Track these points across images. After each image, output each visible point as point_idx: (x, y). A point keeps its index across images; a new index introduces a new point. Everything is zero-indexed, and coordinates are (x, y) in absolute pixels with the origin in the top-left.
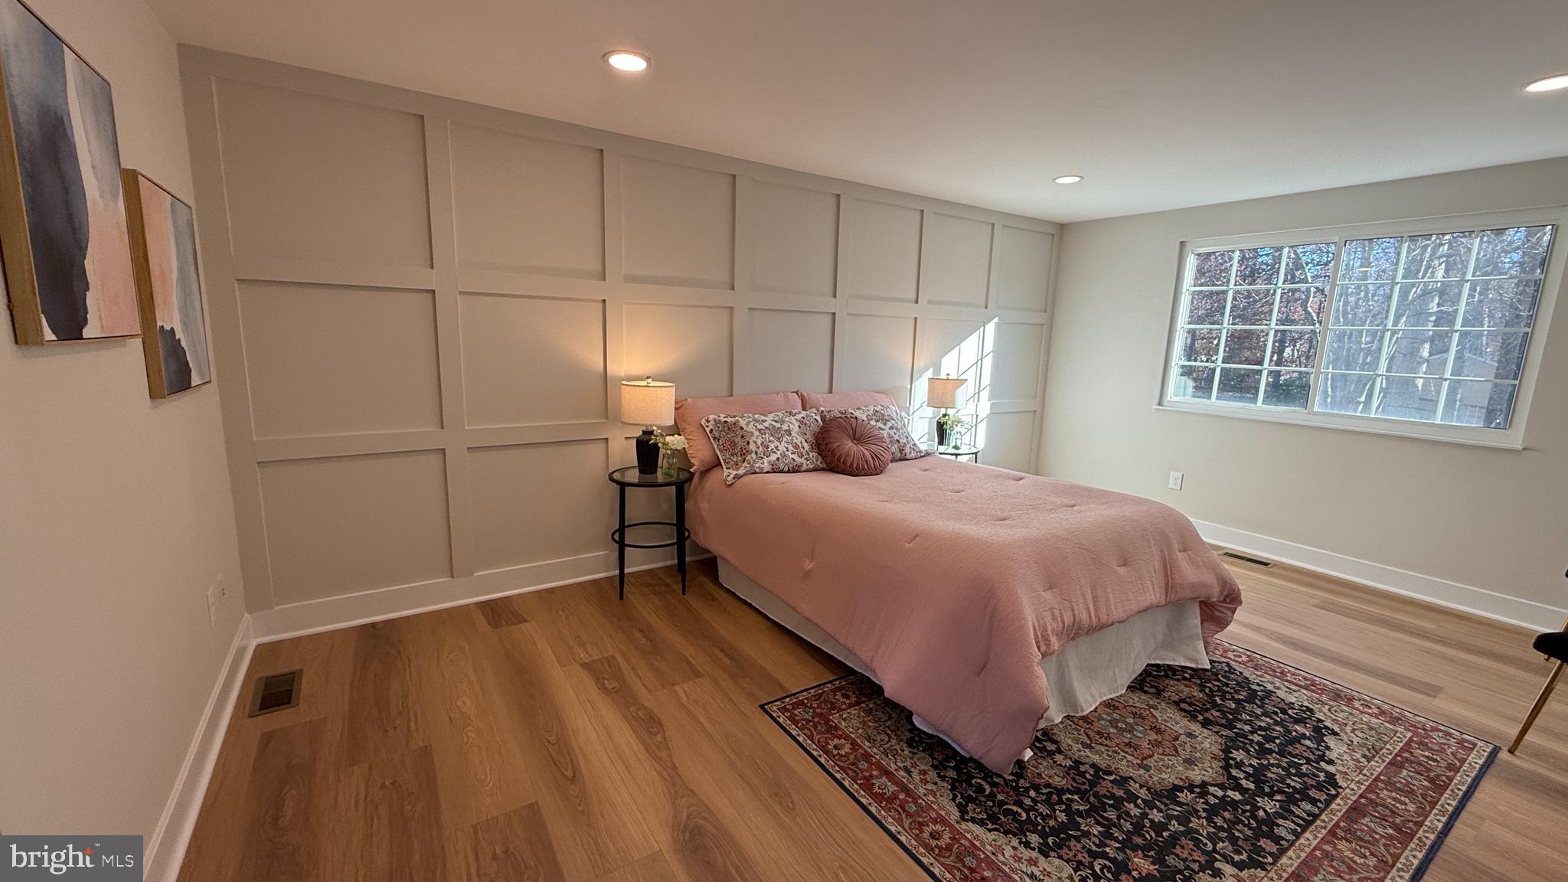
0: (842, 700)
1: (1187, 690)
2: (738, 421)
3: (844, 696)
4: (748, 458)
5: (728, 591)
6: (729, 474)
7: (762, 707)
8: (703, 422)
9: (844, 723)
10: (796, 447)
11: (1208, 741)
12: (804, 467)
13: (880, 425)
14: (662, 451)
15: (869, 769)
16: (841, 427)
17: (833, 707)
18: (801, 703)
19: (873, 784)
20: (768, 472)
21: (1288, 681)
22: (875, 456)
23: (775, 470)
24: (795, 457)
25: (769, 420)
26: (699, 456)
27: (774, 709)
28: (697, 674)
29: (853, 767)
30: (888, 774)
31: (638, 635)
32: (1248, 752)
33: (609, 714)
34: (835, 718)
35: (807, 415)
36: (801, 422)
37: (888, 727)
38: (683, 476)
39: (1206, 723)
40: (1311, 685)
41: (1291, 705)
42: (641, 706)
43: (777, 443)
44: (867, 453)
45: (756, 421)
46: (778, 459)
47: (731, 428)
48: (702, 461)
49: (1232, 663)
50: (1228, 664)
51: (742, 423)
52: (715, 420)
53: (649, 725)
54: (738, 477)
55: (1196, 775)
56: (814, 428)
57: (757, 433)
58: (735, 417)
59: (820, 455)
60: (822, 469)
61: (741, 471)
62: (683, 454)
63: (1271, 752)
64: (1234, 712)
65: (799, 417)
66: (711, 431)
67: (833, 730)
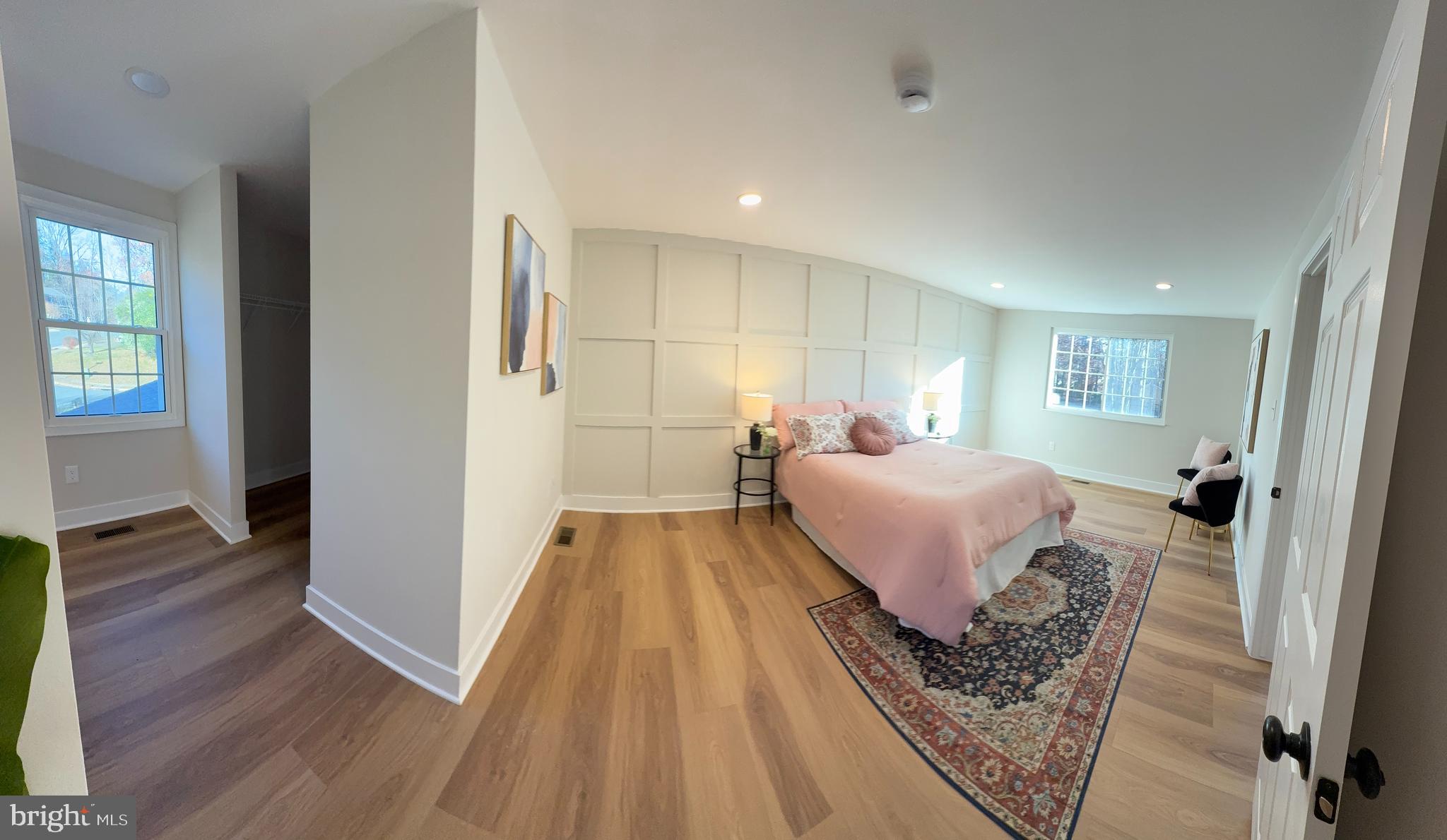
0: (857, 607)
1: (1052, 560)
2: (806, 420)
3: (859, 604)
4: (811, 443)
5: (796, 525)
6: (799, 452)
7: (808, 609)
8: (787, 420)
9: (856, 625)
10: (838, 437)
11: (1061, 586)
12: (842, 450)
13: (891, 422)
14: (763, 437)
15: (869, 658)
16: (866, 424)
17: (851, 613)
18: (831, 610)
19: (870, 670)
20: (821, 453)
21: (1095, 543)
22: (886, 442)
23: (825, 452)
24: (837, 443)
25: (823, 419)
26: (784, 441)
27: (815, 611)
28: (773, 581)
29: (858, 658)
30: (880, 660)
31: (742, 550)
32: (1077, 587)
33: (719, 600)
34: (851, 621)
35: (847, 416)
36: (843, 421)
37: (884, 625)
38: (775, 452)
39: (1060, 577)
40: (1103, 542)
41: (1095, 555)
42: (737, 599)
43: (827, 435)
44: (881, 440)
45: (816, 419)
46: (827, 445)
47: (802, 423)
48: (786, 443)
49: (1074, 540)
50: (1072, 541)
51: (808, 421)
52: (794, 419)
53: (740, 611)
54: (805, 455)
55: (1055, 610)
56: (850, 424)
57: (816, 428)
58: (804, 417)
59: (852, 441)
60: (854, 451)
61: (806, 452)
62: (775, 438)
63: (1087, 583)
64: (1073, 566)
65: (841, 417)
66: (792, 425)
67: (848, 629)
